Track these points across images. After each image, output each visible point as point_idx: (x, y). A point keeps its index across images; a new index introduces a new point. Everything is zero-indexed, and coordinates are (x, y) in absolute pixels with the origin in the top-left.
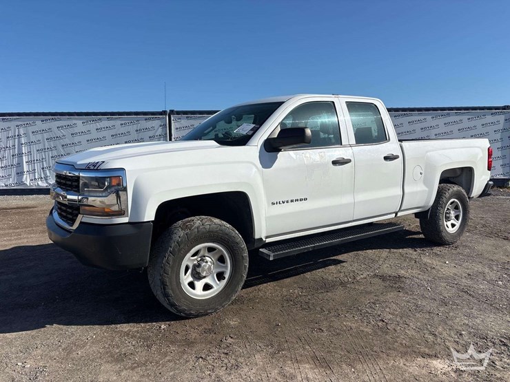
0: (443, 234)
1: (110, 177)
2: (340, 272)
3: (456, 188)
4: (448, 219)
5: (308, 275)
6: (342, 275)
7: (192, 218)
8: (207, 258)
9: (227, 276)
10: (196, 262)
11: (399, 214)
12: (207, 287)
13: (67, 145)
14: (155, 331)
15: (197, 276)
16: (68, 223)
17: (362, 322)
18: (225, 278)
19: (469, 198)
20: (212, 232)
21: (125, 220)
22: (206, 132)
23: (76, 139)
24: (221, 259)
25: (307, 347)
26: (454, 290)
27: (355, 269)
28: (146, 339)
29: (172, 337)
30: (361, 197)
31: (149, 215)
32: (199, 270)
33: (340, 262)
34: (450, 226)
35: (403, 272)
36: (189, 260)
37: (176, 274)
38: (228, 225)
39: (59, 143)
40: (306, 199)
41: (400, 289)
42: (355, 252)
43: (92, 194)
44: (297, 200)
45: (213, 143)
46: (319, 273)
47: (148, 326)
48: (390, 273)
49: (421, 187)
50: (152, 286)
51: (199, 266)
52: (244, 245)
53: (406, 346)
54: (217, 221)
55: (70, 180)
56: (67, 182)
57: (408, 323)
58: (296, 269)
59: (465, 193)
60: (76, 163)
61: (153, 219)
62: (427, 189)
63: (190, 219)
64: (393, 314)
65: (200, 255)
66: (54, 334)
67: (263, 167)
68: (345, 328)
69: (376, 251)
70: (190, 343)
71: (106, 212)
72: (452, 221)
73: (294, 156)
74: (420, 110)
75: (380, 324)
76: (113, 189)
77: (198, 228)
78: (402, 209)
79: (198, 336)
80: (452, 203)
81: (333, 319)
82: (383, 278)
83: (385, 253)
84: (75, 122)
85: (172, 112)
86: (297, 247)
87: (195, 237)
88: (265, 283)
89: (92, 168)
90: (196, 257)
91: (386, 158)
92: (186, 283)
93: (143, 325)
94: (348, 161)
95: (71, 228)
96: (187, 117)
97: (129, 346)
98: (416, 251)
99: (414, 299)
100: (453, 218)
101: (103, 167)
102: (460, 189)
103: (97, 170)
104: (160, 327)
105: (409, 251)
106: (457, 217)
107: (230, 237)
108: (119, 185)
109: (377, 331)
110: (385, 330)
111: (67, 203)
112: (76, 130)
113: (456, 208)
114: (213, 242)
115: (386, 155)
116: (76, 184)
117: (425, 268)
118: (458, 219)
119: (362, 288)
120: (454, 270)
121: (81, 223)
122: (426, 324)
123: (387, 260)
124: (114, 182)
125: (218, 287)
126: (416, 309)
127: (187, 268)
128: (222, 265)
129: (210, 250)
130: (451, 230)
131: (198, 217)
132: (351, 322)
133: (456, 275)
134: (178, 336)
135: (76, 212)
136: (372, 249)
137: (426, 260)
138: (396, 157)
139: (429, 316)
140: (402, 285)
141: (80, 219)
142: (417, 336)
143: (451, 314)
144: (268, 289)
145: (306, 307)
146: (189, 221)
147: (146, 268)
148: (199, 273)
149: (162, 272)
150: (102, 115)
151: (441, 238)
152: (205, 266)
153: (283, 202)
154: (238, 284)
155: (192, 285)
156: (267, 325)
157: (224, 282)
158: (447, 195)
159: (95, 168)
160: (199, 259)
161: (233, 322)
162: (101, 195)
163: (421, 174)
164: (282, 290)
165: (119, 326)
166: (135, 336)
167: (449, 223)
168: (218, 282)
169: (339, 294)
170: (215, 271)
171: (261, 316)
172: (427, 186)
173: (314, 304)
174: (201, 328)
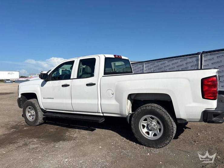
11: (104, 115)
36: (28, 109)
40: (53, 98)
61: (20, 97)
67: (41, 86)
72: (155, 132)
84: (165, 62)
85: (203, 52)
91: (87, 85)
92: (28, 115)
94: (68, 85)
113: (158, 123)
118: (160, 132)
150: (186, 56)
153: (47, 98)
163: (113, 94)
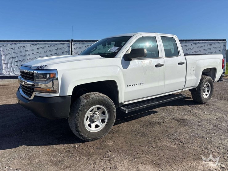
0: (202, 99)
1: (49, 73)
2: (157, 117)
3: (208, 78)
4: (204, 92)
5: (142, 119)
6: (158, 119)
7: (90, 93)
8: (97, 113)
9: (106, 121)
10: (91, 115)
11: (183, 90)
12: (97, 126)
13: (23, 56)
14: (73, 148)
15: (92, 121)
16: (28, 96)
17: (172, 143)
18: (105, 122)
19: (214, 82)
20: (100, 100)
21: (57, 95)
22: (92, 50)
23: (27, 53)
24: (104, 113)
25: (148, 156)
26: (211, 126)
27: (163, 116)
28: (69, 153)
29: (81, 151)
30: (167, 82)
31: (70, 92)
32: (93, 118)
33: (156, 112)
34: (205, 95)
35: (186, 117)
36: (88, 114)
37: (83, 121)
38: (107, 97)
39: (19, 55)
40: (143, 84)
41: (186, 126)
42: (162, 107)
43: (40, 82)
44: (139, 84)
45: (99, 56)
46: (147, 117)
47: (69, 145)
48: (180, 118)
49: (194, 77)
50: (70, 126)
51: (93, 116)
52: (114, 106)
53: (195, 155)
54: (101, 94)
55: (28, 74)
56: (27, 76)
57: (193, 143)
58: (136, 115)
59: (212, 80)
60: (31, 66)
61: (71, 94)
62: (196, 78)
63: (88, 94)
64: (186, 139)
65: (93, 111)
66: (23, 151)
67: (124, 68)
68: (164, 146)
69: (172, 107)
70: (91, 155)
71: (48, 91)
72: (206, 93)
73: (138, 63)
74: (186, 41)
75: (180, 144)
76: (51, 79)
77: (93, 98)
78: (185, 87)
79: (94, 150)
80: (206, 84)
81: (158, 141)
82: (177, 120)
83: (176, 107)
85: (72, 41)
86: (138, 106)
87: (92, 102)
88: (122, 123)
89: (40, 69)
90: (91, 112)
91: (179, 64)
92: (87, 125)
93: (66, 145)
94: (162, 65)
95: (30, 98)
96: (80, 43)
97: (60, 157)
98: (190, 107)
99: (194, 131)
100: (207, 91)
101: (46, 68)
102: (210, 78)
103: (43, 70)
104: (75, 146)
105: (187, 107)
106: (208, 91)
107: (108, 102)
108: (54, 77)
109: (180, 147)
110: (184, 147)
111: (27, 86)
112: (27, 49)
113: (208, 87)
114: (100, 105)
115: (179, 62)
116: (32, 76)
117: (196, 115)
118: (208, 92)
119: (168, 125)
120: (210, 116)
121: (35, 96)
122: (202, 144)
123: (178, 111)
124: (52, 76)
125: (102, 126)
126: (196, 136)
127: (87, 118)
128: (104, 115)
129: (98, 108)
130: (206, 97)
131: (92, 93)
132: (166, 143)
133: (211, 118)
134: (84, 151)
135: (33, 91)
136: (170, 106)
137: (195, 111)
138: (183, 63)
139: (203, 139)
140: (187, 124)
141: (34, 94)
142: (199, 150)
143: (213, 138)
144: (124, 126)
145: (144, 135)
146: (88, 95)
147: (67, 118)
148: (93, 120)
149: (76, 120)
150: (40, 42)
151: (201, 100)
152: (96, 116)
153: (132, 85)
154: (111, 124)
155: (90, 126)
156: (126, 145)
157: (105, 124)
158: (205, 81)
159: (42, 69)
160: (93, 113)
161: (110, 143)
162: (45, 82)
163: (194, 71)
164: (131, 126)
165: (55, 146)
166: (63, 151)
167: (204, 94)
168: (102, 124)
169: (158, 128)
170: (100, 118)
171: (123, 140)
172: (196, 77)
173: (147, 133)
174: (95, 147)
